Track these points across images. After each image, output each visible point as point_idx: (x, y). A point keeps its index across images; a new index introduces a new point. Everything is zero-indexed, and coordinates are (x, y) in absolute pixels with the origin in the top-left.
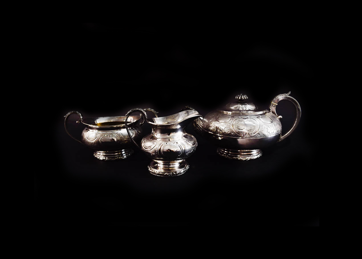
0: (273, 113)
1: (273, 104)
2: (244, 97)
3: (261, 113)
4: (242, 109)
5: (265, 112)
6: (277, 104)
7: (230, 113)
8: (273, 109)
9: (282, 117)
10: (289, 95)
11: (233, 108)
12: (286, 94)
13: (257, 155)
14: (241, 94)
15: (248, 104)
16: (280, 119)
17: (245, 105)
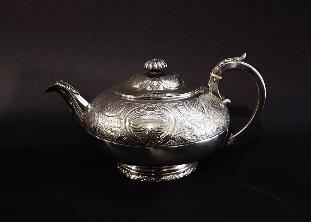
0: (215, 93)
1: (214, 77)
2: (160, 65)
4: (151, 90)
6: (221, 78)
7: (131, 97)
8: (214, 86)
9: (230, 101)
10: (244, 60)
12: (238, 59)
13: (184, 172)
14: (155, 60)
16: (227, 104)
17: (158, 81)
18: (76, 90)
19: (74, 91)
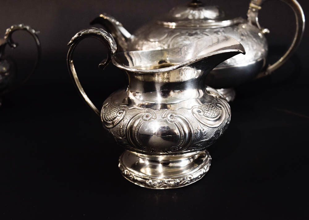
0: (254, 23)
1: (253, 8)
3: (226, 23)
4: (192, 18)
5: (235, 22)
6: (260, 8)
7: (173, 25)
8: (252, 16)
9: (268, 31)
11: (178, 16)
15: (206, 9)
16: (266, 35)
17: (199, 10)
18: (120, 22)
19: (118, 23)
